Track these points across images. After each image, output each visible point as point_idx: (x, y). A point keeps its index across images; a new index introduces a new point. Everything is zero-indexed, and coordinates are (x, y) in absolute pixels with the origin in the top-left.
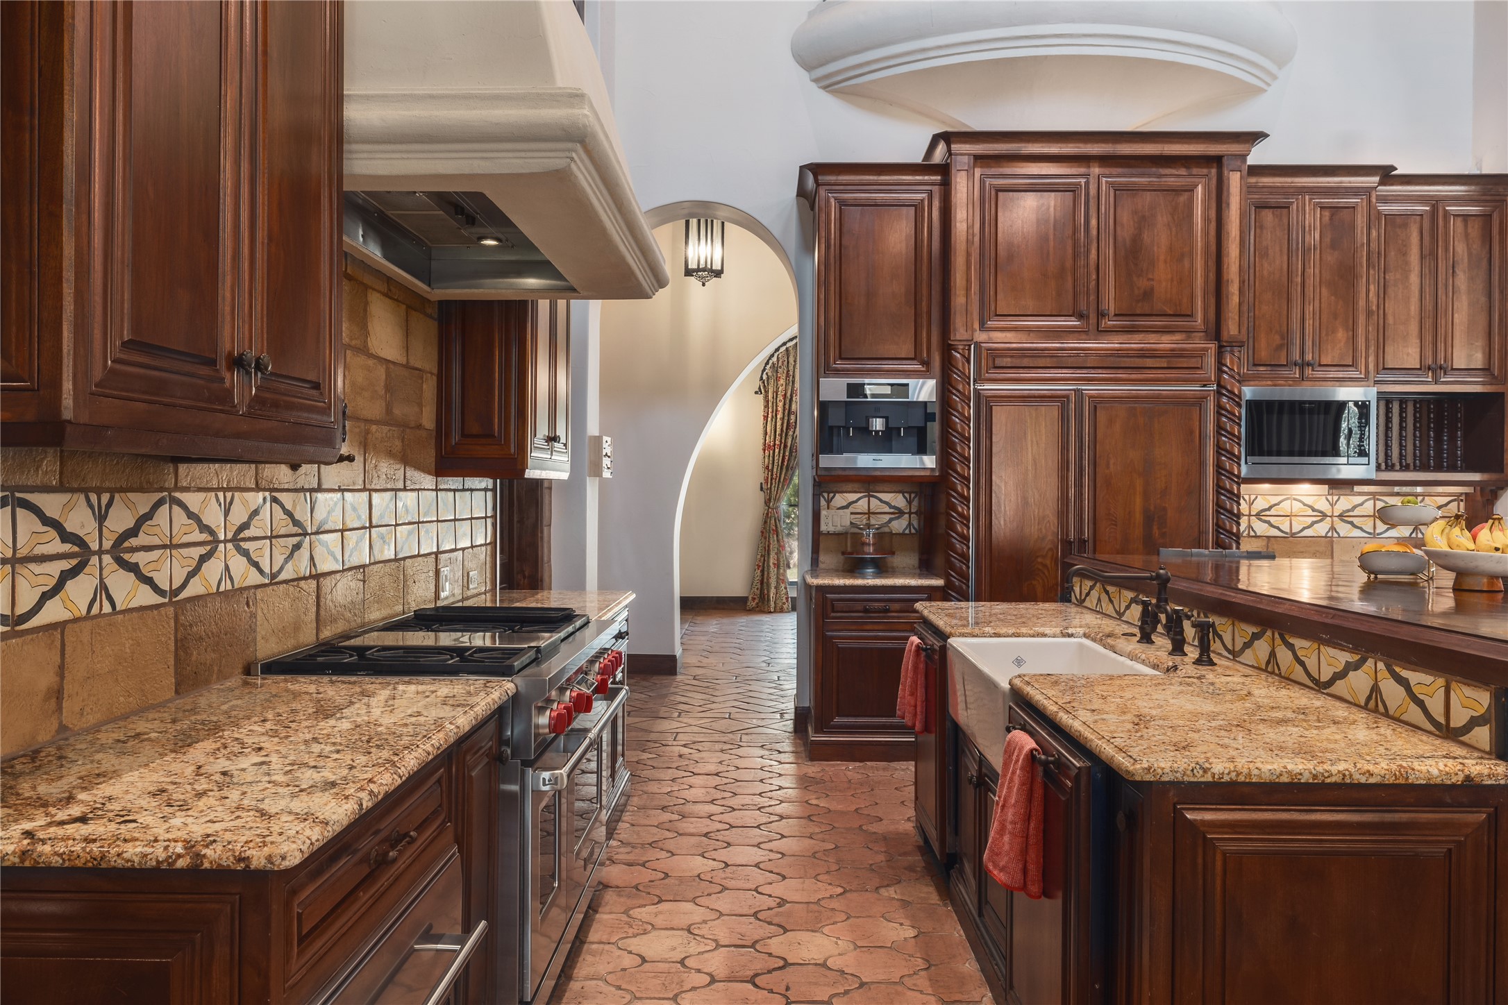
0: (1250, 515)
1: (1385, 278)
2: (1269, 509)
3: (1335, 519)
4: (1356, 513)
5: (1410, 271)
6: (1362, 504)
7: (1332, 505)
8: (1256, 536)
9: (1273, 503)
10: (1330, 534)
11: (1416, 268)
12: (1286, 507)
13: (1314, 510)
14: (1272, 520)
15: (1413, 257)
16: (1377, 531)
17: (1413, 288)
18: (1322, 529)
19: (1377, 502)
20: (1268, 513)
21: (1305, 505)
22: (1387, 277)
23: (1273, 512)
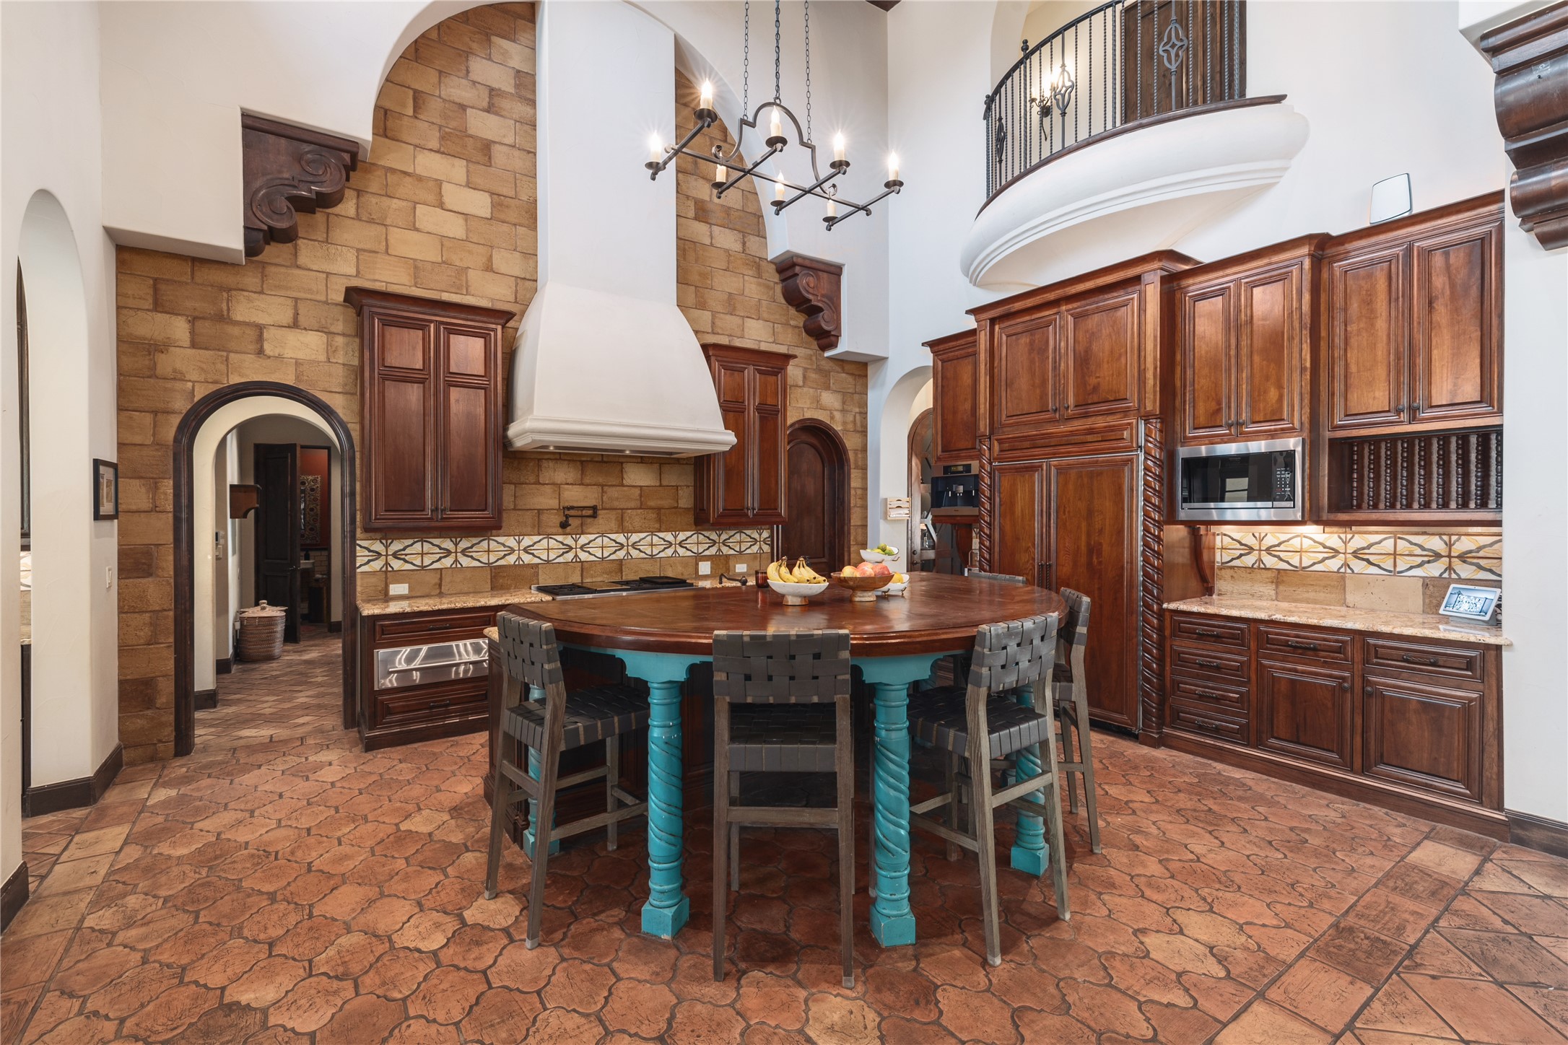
0: (1260, 550)
1: (1346, 330)
2: (1279, 545)
3: (1348, 556)
4: (1372, 550)
5: (1376, 318)
6: (1380, 542)
7: (1345, 543)
8: (1266, 569)
9: (1282, 539)
10: (1342, 570)
11: (1384, 314)
12: (1296, 543)
13: (1325, 547)
14: (1282, 555)
15: (1379, 304)
16: (1398, 569)
17: (1380, 334)
18: (1334, 565)
19: (1398, 541)
20: (1277, 548)
21: (1315, 542)
22: (1349, 329)
23: (1282, 548)
